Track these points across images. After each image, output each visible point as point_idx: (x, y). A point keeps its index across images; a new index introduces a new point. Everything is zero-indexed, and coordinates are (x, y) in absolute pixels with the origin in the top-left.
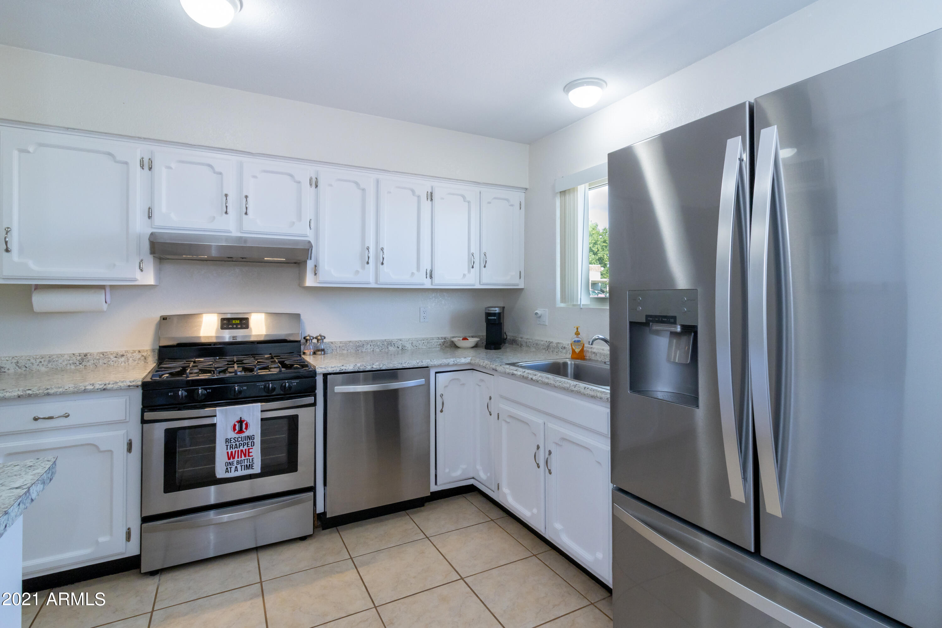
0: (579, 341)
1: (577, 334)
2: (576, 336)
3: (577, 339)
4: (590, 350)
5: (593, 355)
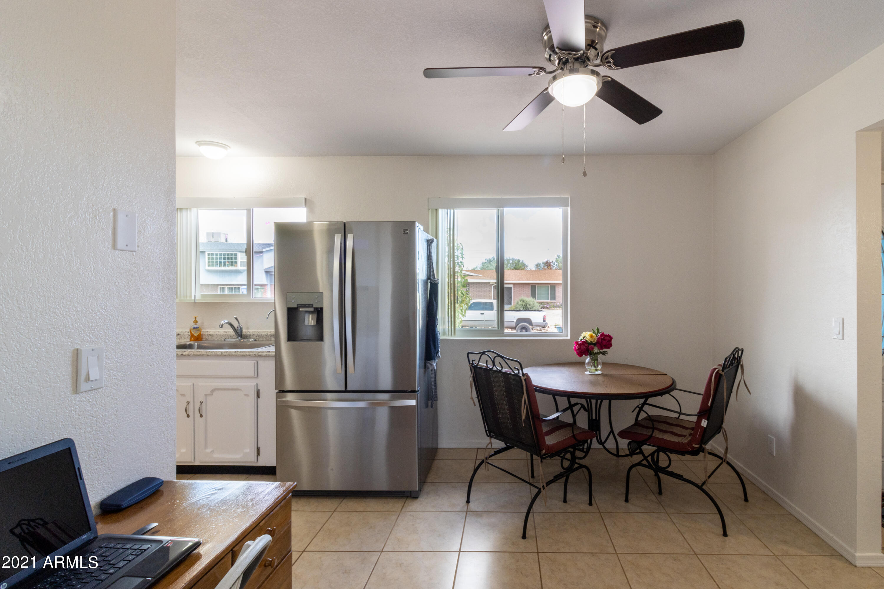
0: (197, 328)
1: (196, 322)
2: (194, 324)
3: (195, 326)
4: (206, 333)
5: (210, 337)
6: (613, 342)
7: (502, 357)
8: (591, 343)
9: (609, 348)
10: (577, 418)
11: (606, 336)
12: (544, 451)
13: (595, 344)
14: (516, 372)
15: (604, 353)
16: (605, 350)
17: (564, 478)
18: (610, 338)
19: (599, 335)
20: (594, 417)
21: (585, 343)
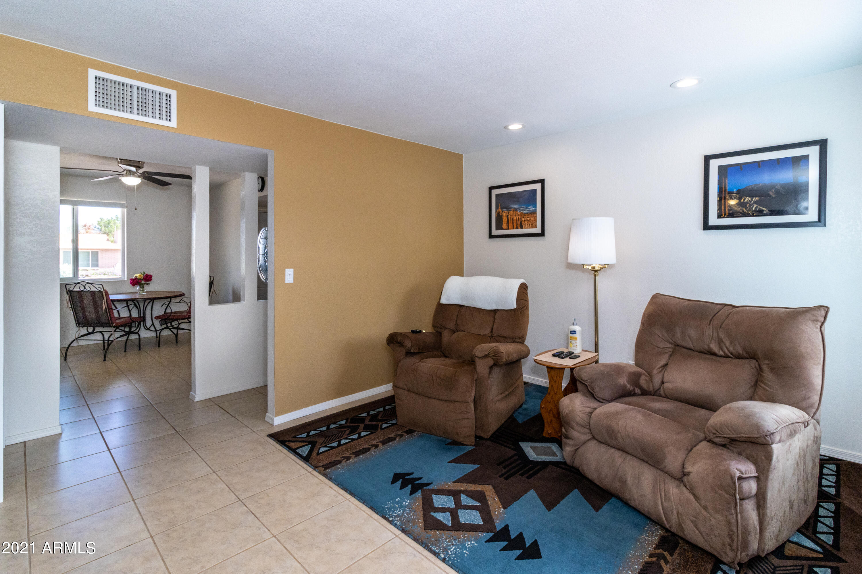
6: (153, 278)
7: (90, 283)
8: (140, 279)
9: (150, 281)
10: (132, 312)
11: (149, 275)
12: (115, 324)
13: (142, 280)
14: (100, 289)
15: (147, 284)
16: (148, 282)
17: (127, 336)
18: (151, 276)
19: (145, 275)
20: (142, 315)
21: (136, 279)
